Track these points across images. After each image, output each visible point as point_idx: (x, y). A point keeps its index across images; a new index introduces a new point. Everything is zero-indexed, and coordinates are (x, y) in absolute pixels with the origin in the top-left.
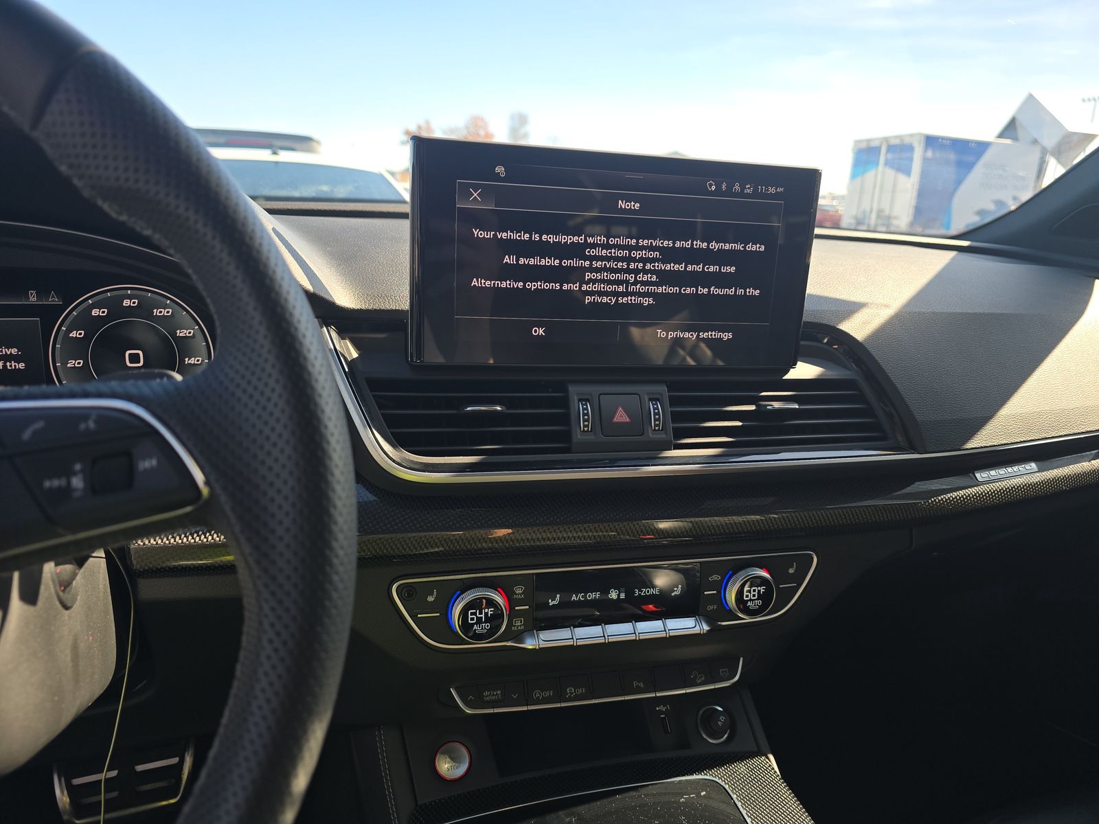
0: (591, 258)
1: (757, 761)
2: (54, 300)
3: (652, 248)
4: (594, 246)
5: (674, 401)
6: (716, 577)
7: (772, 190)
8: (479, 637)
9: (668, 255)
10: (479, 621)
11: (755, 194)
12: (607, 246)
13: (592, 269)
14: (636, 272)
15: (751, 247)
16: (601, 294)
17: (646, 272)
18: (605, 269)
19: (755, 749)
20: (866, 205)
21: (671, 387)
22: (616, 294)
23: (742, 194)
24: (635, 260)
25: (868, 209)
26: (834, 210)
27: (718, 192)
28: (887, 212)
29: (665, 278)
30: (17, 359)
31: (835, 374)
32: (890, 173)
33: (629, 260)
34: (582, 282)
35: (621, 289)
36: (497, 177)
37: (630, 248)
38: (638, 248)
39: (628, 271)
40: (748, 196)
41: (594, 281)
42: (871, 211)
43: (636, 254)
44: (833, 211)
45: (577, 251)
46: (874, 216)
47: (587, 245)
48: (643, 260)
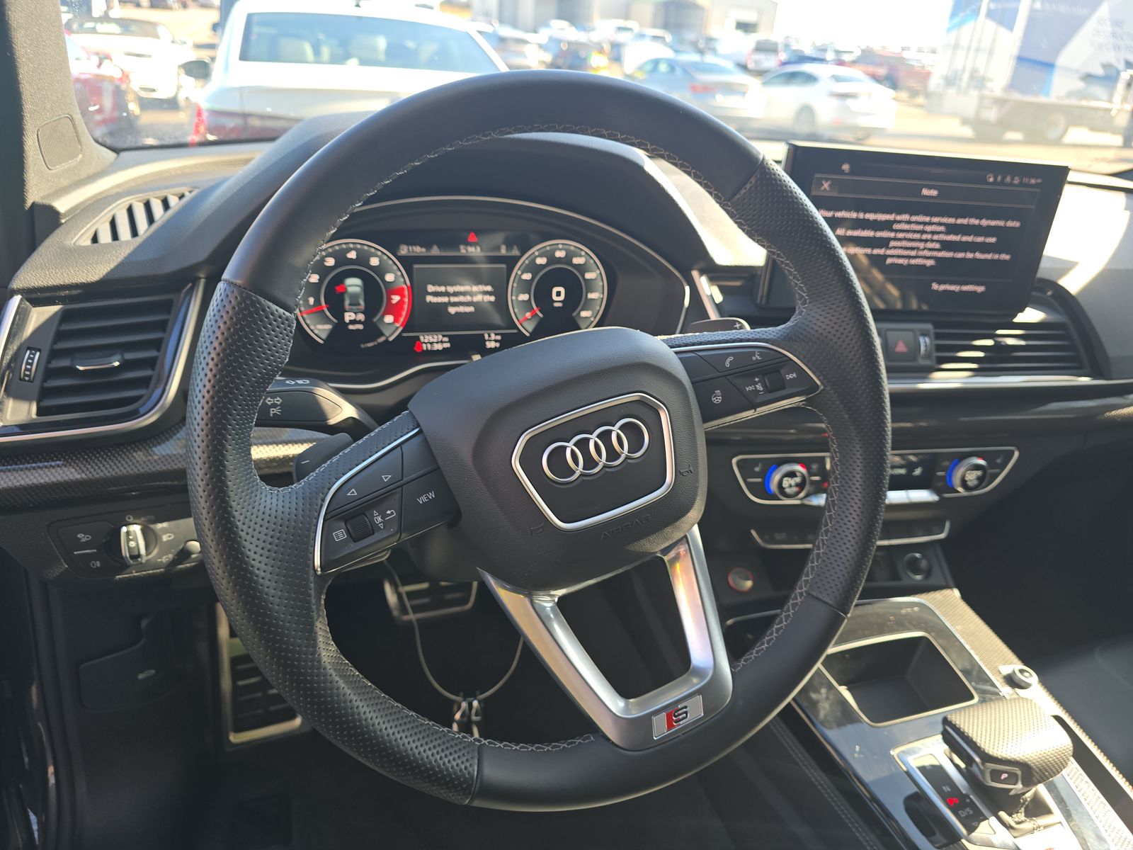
0: (896, 231)
1: (947, 592)
2: (515, 252)
3: (940, 224)
4: (900, 222)
5: (938, 336)
6: (946, 463)
7: (1033, 181)
8: (788, 496)
9: (951, 229)
10: (791, 486)
11: (1021, 184)
12: (909, 222)
13: (895, 239)
14: (926, 241)
15: (1010, 224)
16: (899, 257)
17: (932, 241)
18: (905, 239)
19: (944, 584)
20: (958, 65)
21: (937, 325)
22: (909, 257)
23: (1011, 184)
24: (926, 232)
25: (960, 67)
26: (920, 65)
27: (995, 183)
28: (981, 73)
29: (946, 246)
30: (490, 293)
31: (1054, 318)
32: (991, 25)
33: (923, 232)
34: (887, 247)
35: (913, 253)
36: (843, 172)
37: (925, 224)
38: (930, 223)
39: (921, 240)
40: (1015, 185)
41: (895, 248)
42: (964, 70)
43: (929, 228)
44: (918, 67)
45: (888, 226)
46: (966, 77)
47: (896, 222)
48: (933, 233)
